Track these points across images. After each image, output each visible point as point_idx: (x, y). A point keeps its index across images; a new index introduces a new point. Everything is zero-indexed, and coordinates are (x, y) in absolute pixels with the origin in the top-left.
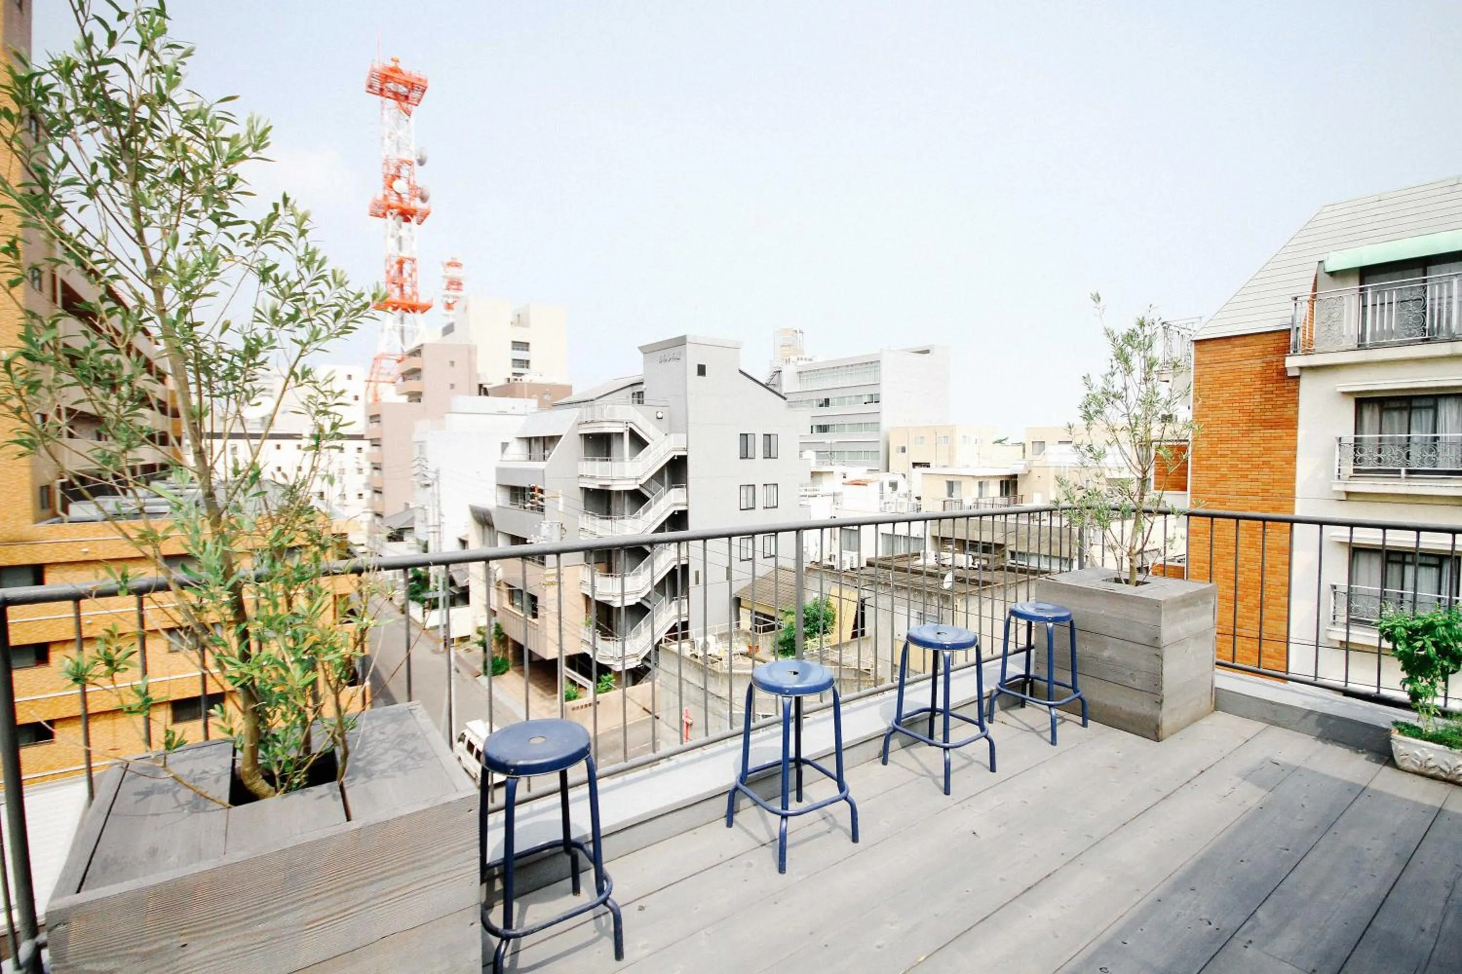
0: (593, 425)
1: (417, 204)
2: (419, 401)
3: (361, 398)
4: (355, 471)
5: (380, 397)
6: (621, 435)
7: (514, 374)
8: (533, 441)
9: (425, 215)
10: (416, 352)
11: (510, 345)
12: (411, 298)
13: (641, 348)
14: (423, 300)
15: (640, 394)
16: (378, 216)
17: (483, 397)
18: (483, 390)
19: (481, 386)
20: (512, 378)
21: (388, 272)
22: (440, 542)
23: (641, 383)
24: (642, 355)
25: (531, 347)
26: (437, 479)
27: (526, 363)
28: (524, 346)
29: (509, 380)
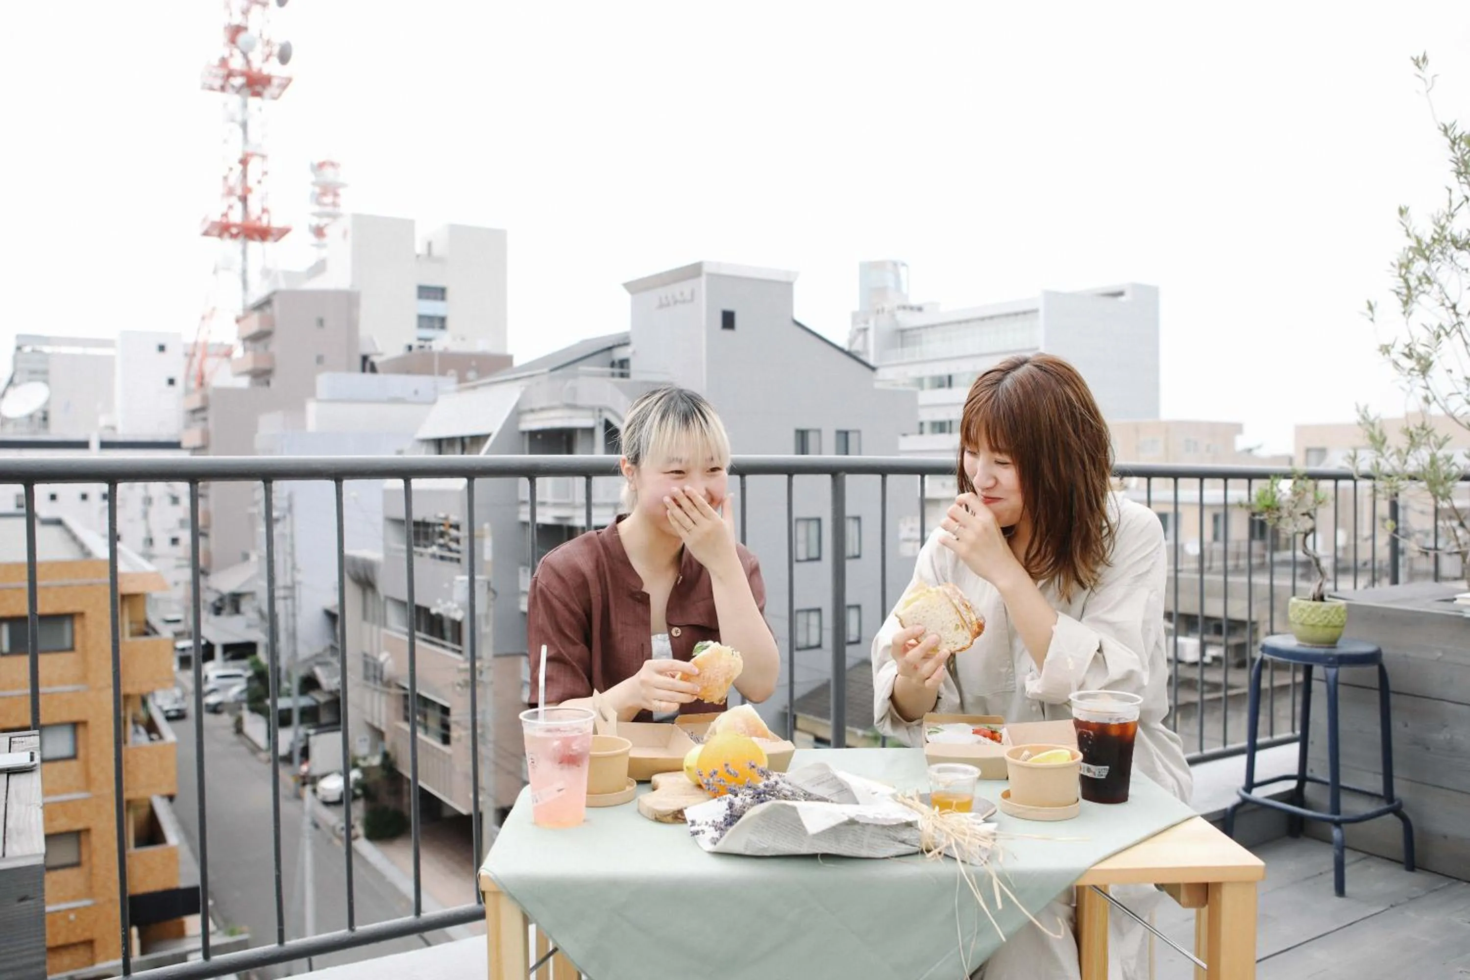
0: (544, 415)
1: (273, 68)
2: (268, 383)
3: (180, 382)
4: (168, 500)
5: (207, 379)
6: (591, 431)
7: (420, 339)
8: (444, 444)
9: (286, 83)
10: (264, 304)
11: (414, 292)
12: (259, 219)
13: (627, 286)
14: (276, 222)
15: (623, 363)
16: (211, 89)
17: (368, 376)
18: (367, 365)
19: (365, 359)
20: (415, 344)
21: (225, 178)
22: (294, 615)
23: (626, 344)
24: (627, 296)
25: (449, 294)
26: (290, 508)
27: (441, 322)
28: (439, 293)
29: (410, 348)
